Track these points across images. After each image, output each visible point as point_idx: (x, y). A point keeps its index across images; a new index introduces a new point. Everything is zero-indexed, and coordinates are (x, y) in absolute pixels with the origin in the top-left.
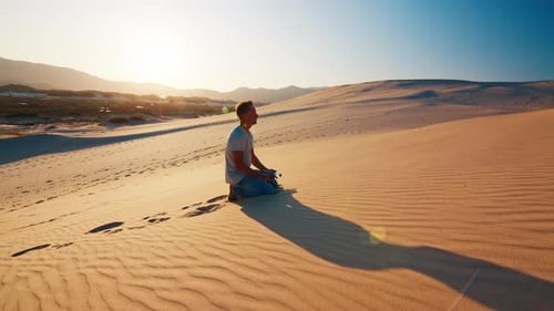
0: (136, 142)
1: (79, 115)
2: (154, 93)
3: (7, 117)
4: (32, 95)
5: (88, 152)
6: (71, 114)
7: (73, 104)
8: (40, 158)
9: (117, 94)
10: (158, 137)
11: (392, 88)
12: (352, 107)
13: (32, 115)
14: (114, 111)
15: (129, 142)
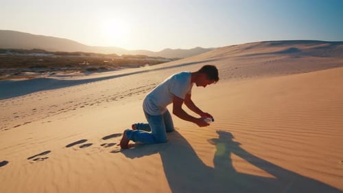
0: (97, 83)
1: (71, 66)
2: (116, 53)
3: (31, 68)
4: (46, 55)
5: (66, 90)
6: (67, 66)
7: (68, 60)
8: (38, 93)
9: (94, 54)
10: (110, 80)
12: (239, 60)
14: (91, 63)
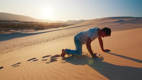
1: (29, 27)
3: (13, 28)
4: (19, 23)
5: (27, 37)
8: (16, 39)
9: (39, 22)
11: (110, 19)
12: (100, 25)
13: (18, 28)
14: (38, 26)
15: (38, 34)
